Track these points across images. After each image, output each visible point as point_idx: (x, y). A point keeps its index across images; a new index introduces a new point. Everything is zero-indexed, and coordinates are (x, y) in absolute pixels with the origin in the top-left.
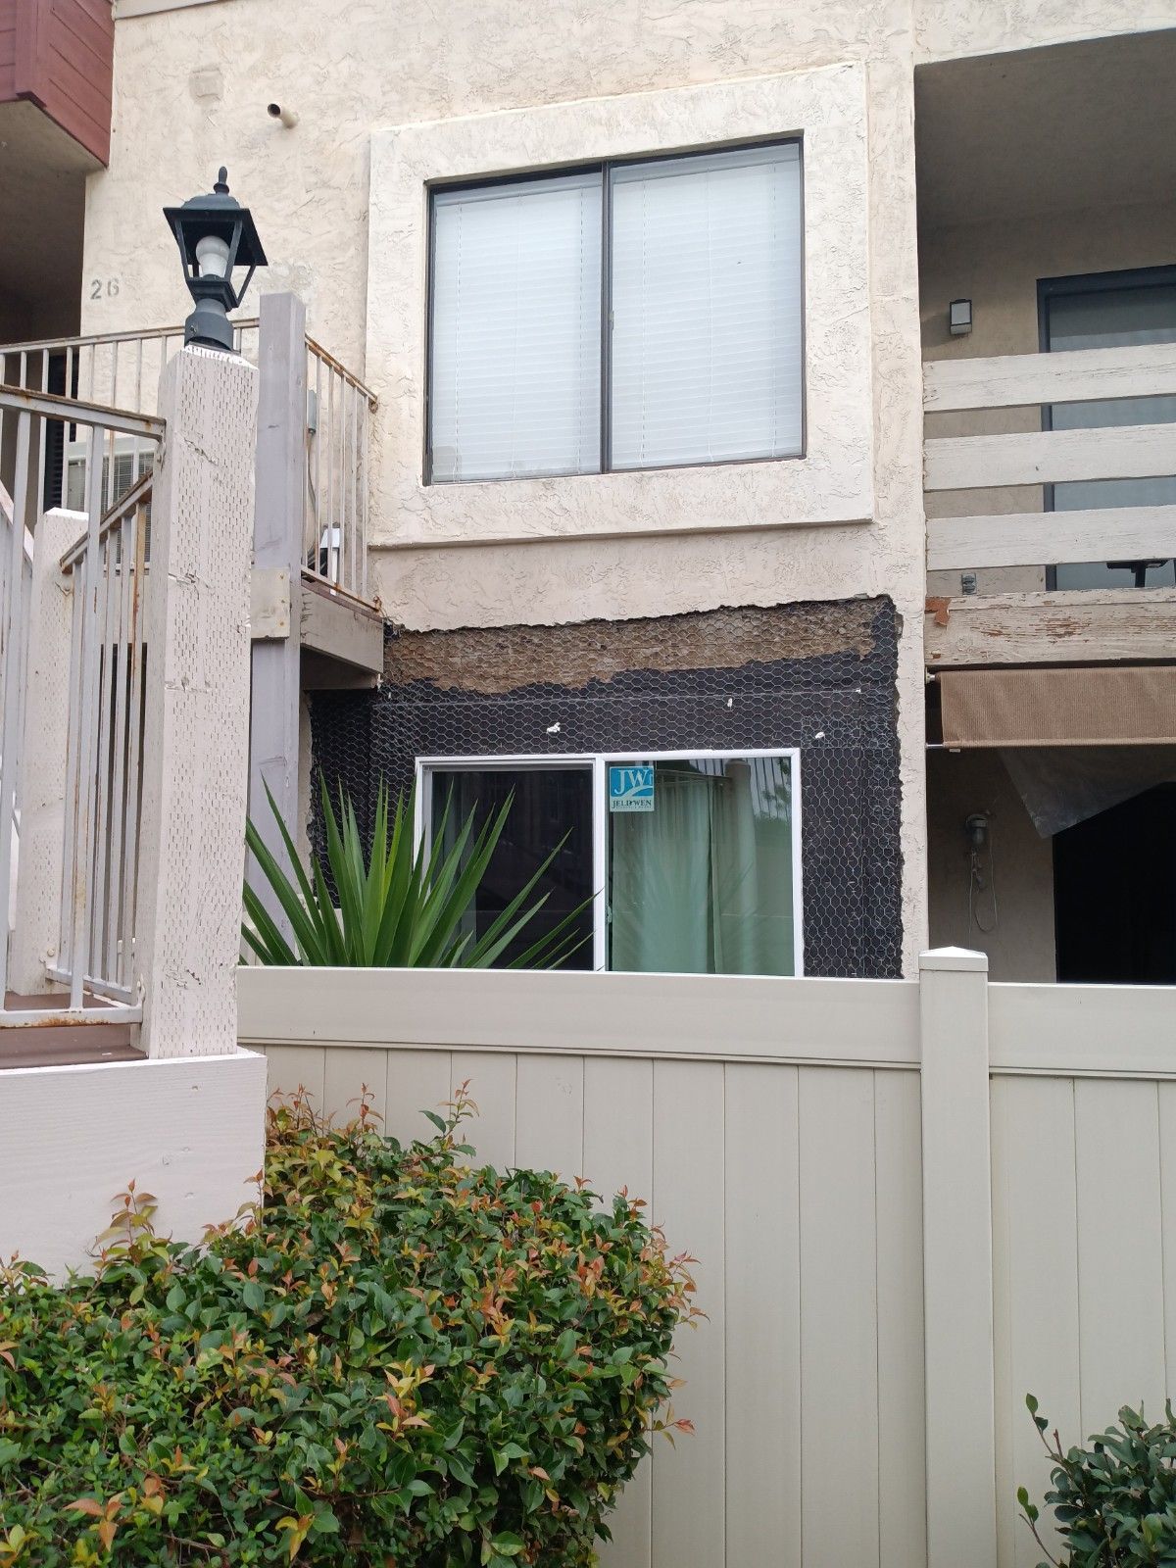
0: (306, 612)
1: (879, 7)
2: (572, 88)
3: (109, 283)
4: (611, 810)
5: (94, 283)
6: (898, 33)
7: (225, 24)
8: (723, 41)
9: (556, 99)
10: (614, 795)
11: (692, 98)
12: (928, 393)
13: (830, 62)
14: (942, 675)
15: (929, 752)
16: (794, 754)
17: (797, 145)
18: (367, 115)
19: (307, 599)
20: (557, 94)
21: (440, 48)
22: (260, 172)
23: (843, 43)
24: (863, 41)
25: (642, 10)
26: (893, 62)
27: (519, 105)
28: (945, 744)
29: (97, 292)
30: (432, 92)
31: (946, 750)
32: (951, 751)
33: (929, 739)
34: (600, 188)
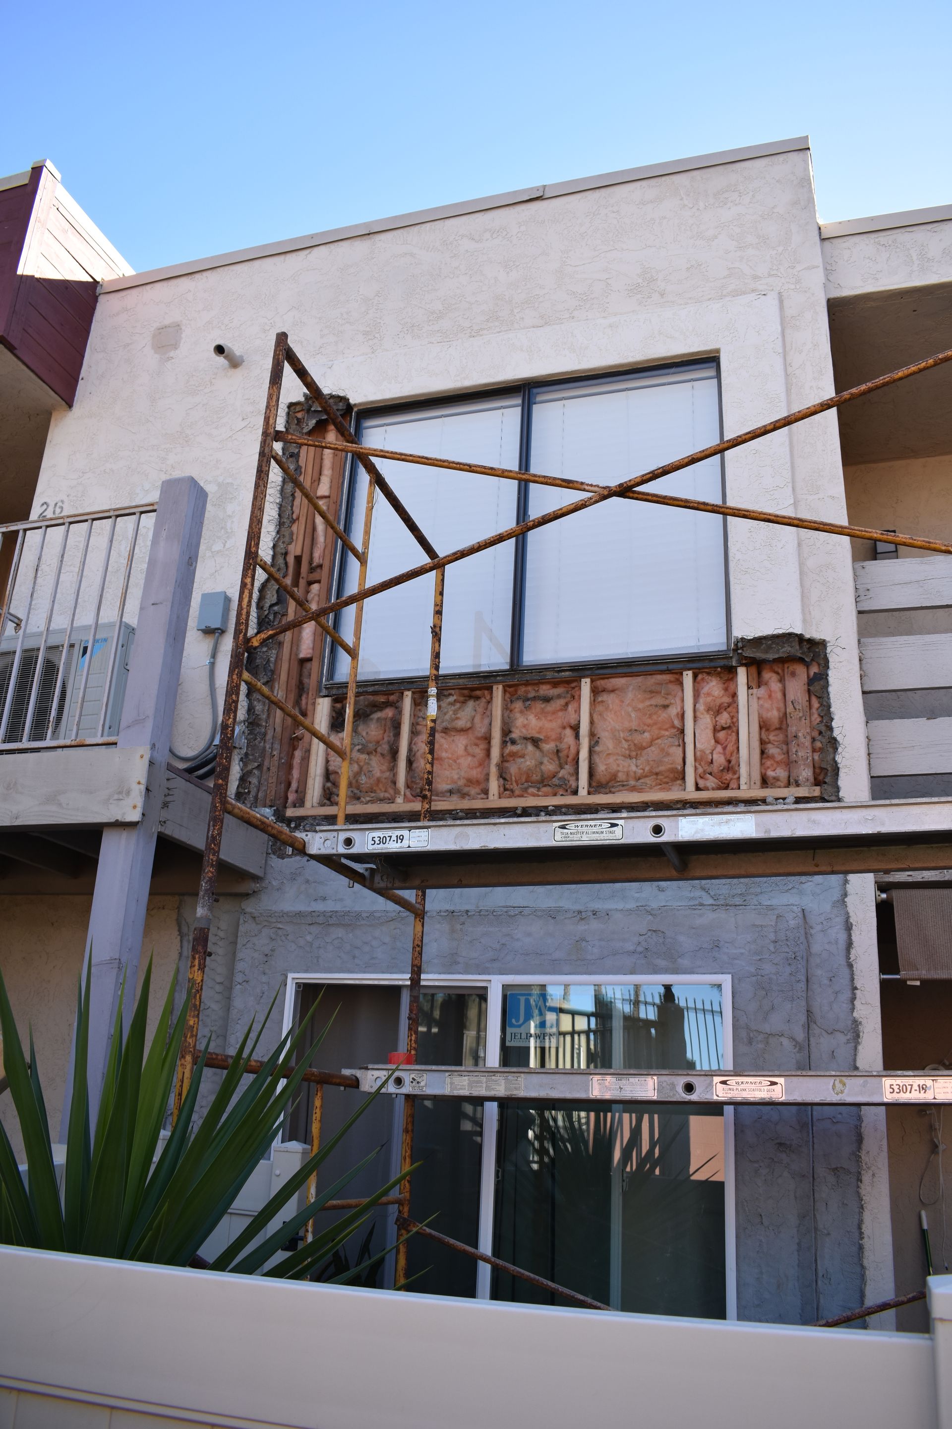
0: (168, 799)
1: (789, 249)
2: (497, 324)
3: (56, 504)
4: (508, 1044)
5: (43, 505)
6: (808, 268)
7: (189, 291)
8: (640, 281)
9: (481, 333)
10: (512, 1026)
11: (611, 326)
12: (861, 592)
13: (744, 293)
14: (895, 894)
15: (883, 984)
16: (726, 980)
17: (714, 364)
18: (305, 354)
19: (171, 784)
20: (482, 329)
21: (377, 298)
22: (204, 405)
23: (756, 278)
24: (776, 276)
25: (564, 259)
26: (806, 292)
27: (445, 340)
28: (903, 975)
29: (43, 512)
30: (366, 333)
31: (903, 982)
32: (909, 983)
33: (883, 969)
34: (519, 409)
